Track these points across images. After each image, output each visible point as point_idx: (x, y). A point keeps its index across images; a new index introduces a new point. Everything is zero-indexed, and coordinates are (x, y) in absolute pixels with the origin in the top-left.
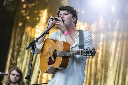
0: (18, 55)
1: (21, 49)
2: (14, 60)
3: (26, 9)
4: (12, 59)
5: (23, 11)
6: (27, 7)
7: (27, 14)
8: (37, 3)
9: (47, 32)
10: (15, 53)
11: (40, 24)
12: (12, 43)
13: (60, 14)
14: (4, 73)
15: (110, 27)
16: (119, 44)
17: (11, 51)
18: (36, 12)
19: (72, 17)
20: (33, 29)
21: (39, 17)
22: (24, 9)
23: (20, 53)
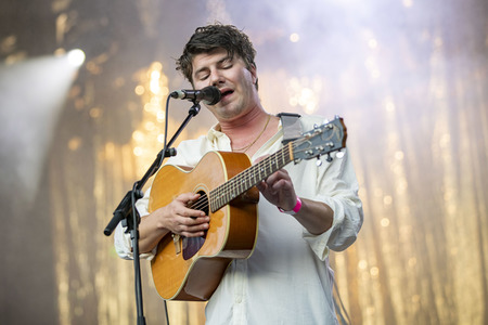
0: (94, 264)
2: (82, 285)
4: (76, 284)
9: (168, 152)
16: (463, 125)
18: (120, 82)
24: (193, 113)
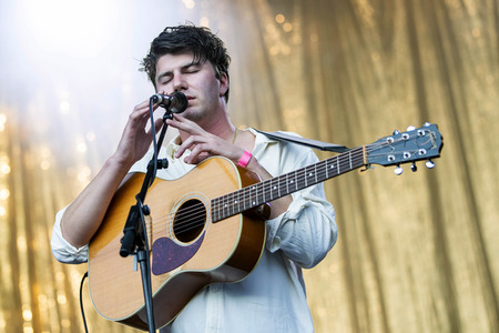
19: (217, 76)
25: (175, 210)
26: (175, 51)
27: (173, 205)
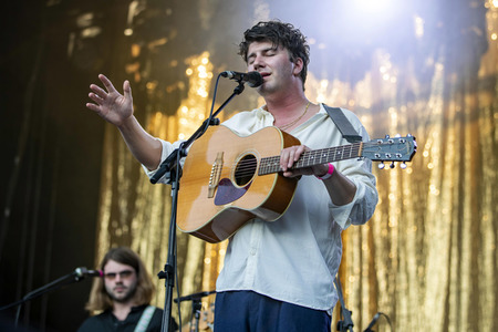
0: (132, 210)
1: (139, 189)
2: (120, 226)
3: (141, 59)
4: (115, 224)
5: (132, 68)
6: (144, 51)
7: (146, 74)
8: (173, 34)
9: (212, 122)
10: (123, 204)
11: (191, 101)
12: (109, 174)
13: (249, 54)
14: (91, 272)
15: (415, 85)
16: (451, 137)
17: (107, 200)
18: (174, 63)
19: (291, 60)
20: (172, 120)
21: (186, 80)
22: (133, 60)
23: (139, 203)
24: (238, 91)
25: (238, 160)
26: (260, 40)
27: (238, 155)
